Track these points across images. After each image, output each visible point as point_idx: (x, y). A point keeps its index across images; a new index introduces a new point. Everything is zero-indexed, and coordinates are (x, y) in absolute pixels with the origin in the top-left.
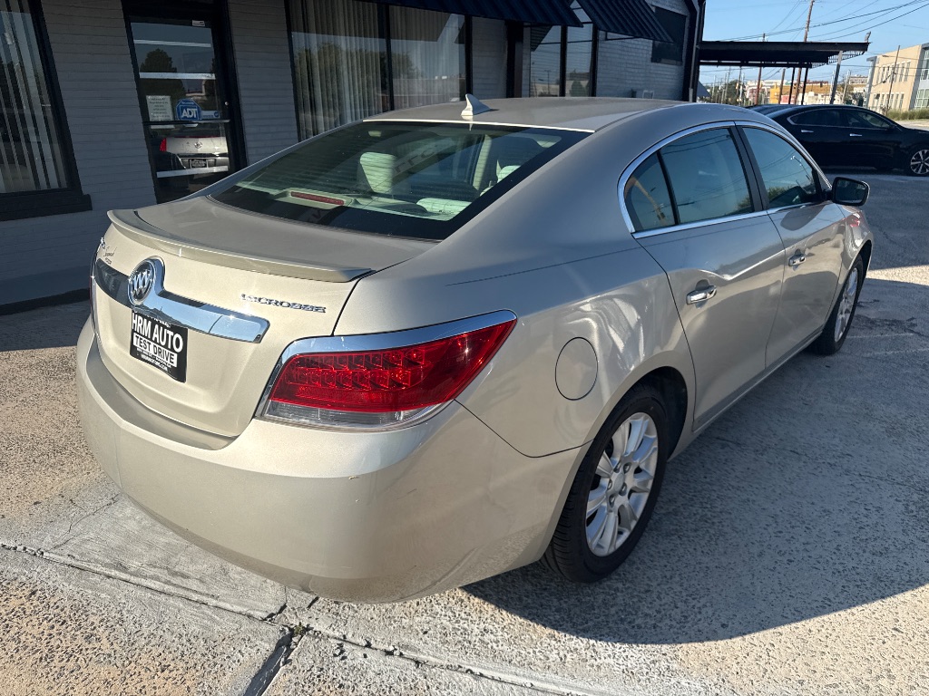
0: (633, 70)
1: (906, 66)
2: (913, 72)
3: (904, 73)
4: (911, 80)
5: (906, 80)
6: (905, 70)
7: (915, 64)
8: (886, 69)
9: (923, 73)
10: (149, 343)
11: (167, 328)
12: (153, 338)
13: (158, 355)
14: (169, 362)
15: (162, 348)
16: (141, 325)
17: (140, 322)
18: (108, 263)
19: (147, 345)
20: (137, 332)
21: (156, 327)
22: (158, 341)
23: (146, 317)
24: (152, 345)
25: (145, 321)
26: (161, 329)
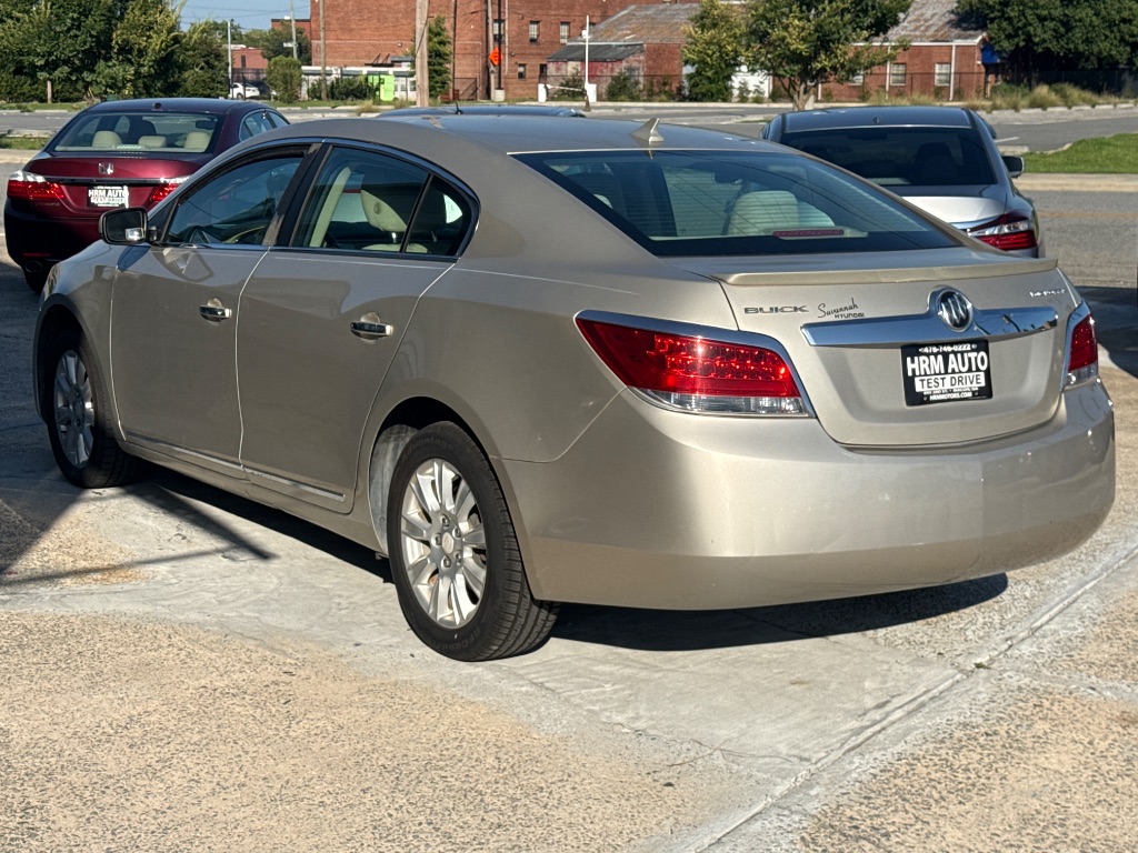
10: (943, 379)
11: (967, 352)
12: (950, 371)
13: (957, 386)
14: (974, 384)
15: (963, 375)
16: (926, 366)
17: (924, 362)
18: (851, 318)
19: (940, 382)
20: (920, 375)
21: (952, 357)
22: (957, 370)
23: (933, 354)
24: (948, 377)
25: (932, 357)
26: (959, 355)
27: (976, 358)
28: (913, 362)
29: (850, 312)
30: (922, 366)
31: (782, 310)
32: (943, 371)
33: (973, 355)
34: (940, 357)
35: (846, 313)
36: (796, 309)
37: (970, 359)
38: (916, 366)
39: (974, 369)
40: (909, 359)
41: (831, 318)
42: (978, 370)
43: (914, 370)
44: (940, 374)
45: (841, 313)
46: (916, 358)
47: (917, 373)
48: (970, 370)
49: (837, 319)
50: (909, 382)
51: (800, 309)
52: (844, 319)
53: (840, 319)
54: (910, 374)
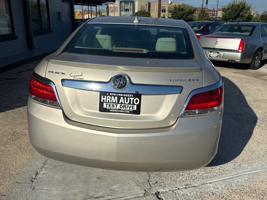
0: (58, 5)
1: (116, 7)
2: (119, 9)
3: (116, 9)
4: (119, 12)
5: (117, 12)
6: (116, 8)
7: (119, 7)
8: (111, 8)
9: (121, 10)
10: (116, 105)
11: (130, 97)
12: (120, 102)
13: (123, 108)
14: (131, 109)
15: (126, 105)
16: (109, 100)
17: (109, 98)
18: (79, 79)
19: (115, 106)
20: (106, 102)
21: (122, 98)
22: (123, 103)
23: (113, 96)
24: (119, 105)
25: (113, 97)
26: (125, 98)
27: (133, 100)
28: (104, 97)
29: (79, 77)
30: (108, 99)
31: (58, 73)
32: (116, 102)
33: (132, 99)
34: (116, 98)
35: (78, 77)
36: (62, 73)
37: (130, 100)
38: (105, 99)
39: (132, 103)
40: (102, 96)
41: (72, 78)
42: (133, 104)
43: (104, 100)
44: (115, 103)
45: (76, 77)
46: (105, 96)
47: (105, 101)
48: (130, 103)
49: (74, 79)
50: (101, 104)
51: (64, 74)
52: (76, 79)
53: (75, 79)
54: (102, 101)
